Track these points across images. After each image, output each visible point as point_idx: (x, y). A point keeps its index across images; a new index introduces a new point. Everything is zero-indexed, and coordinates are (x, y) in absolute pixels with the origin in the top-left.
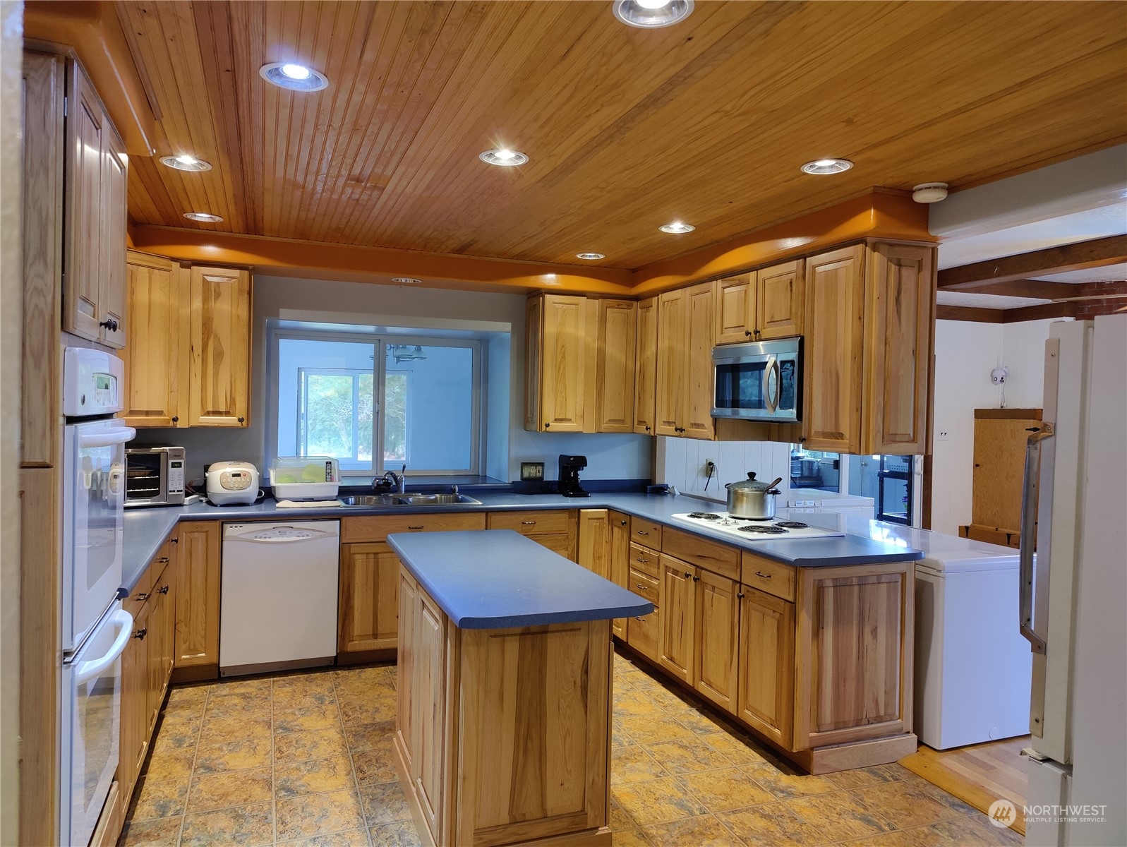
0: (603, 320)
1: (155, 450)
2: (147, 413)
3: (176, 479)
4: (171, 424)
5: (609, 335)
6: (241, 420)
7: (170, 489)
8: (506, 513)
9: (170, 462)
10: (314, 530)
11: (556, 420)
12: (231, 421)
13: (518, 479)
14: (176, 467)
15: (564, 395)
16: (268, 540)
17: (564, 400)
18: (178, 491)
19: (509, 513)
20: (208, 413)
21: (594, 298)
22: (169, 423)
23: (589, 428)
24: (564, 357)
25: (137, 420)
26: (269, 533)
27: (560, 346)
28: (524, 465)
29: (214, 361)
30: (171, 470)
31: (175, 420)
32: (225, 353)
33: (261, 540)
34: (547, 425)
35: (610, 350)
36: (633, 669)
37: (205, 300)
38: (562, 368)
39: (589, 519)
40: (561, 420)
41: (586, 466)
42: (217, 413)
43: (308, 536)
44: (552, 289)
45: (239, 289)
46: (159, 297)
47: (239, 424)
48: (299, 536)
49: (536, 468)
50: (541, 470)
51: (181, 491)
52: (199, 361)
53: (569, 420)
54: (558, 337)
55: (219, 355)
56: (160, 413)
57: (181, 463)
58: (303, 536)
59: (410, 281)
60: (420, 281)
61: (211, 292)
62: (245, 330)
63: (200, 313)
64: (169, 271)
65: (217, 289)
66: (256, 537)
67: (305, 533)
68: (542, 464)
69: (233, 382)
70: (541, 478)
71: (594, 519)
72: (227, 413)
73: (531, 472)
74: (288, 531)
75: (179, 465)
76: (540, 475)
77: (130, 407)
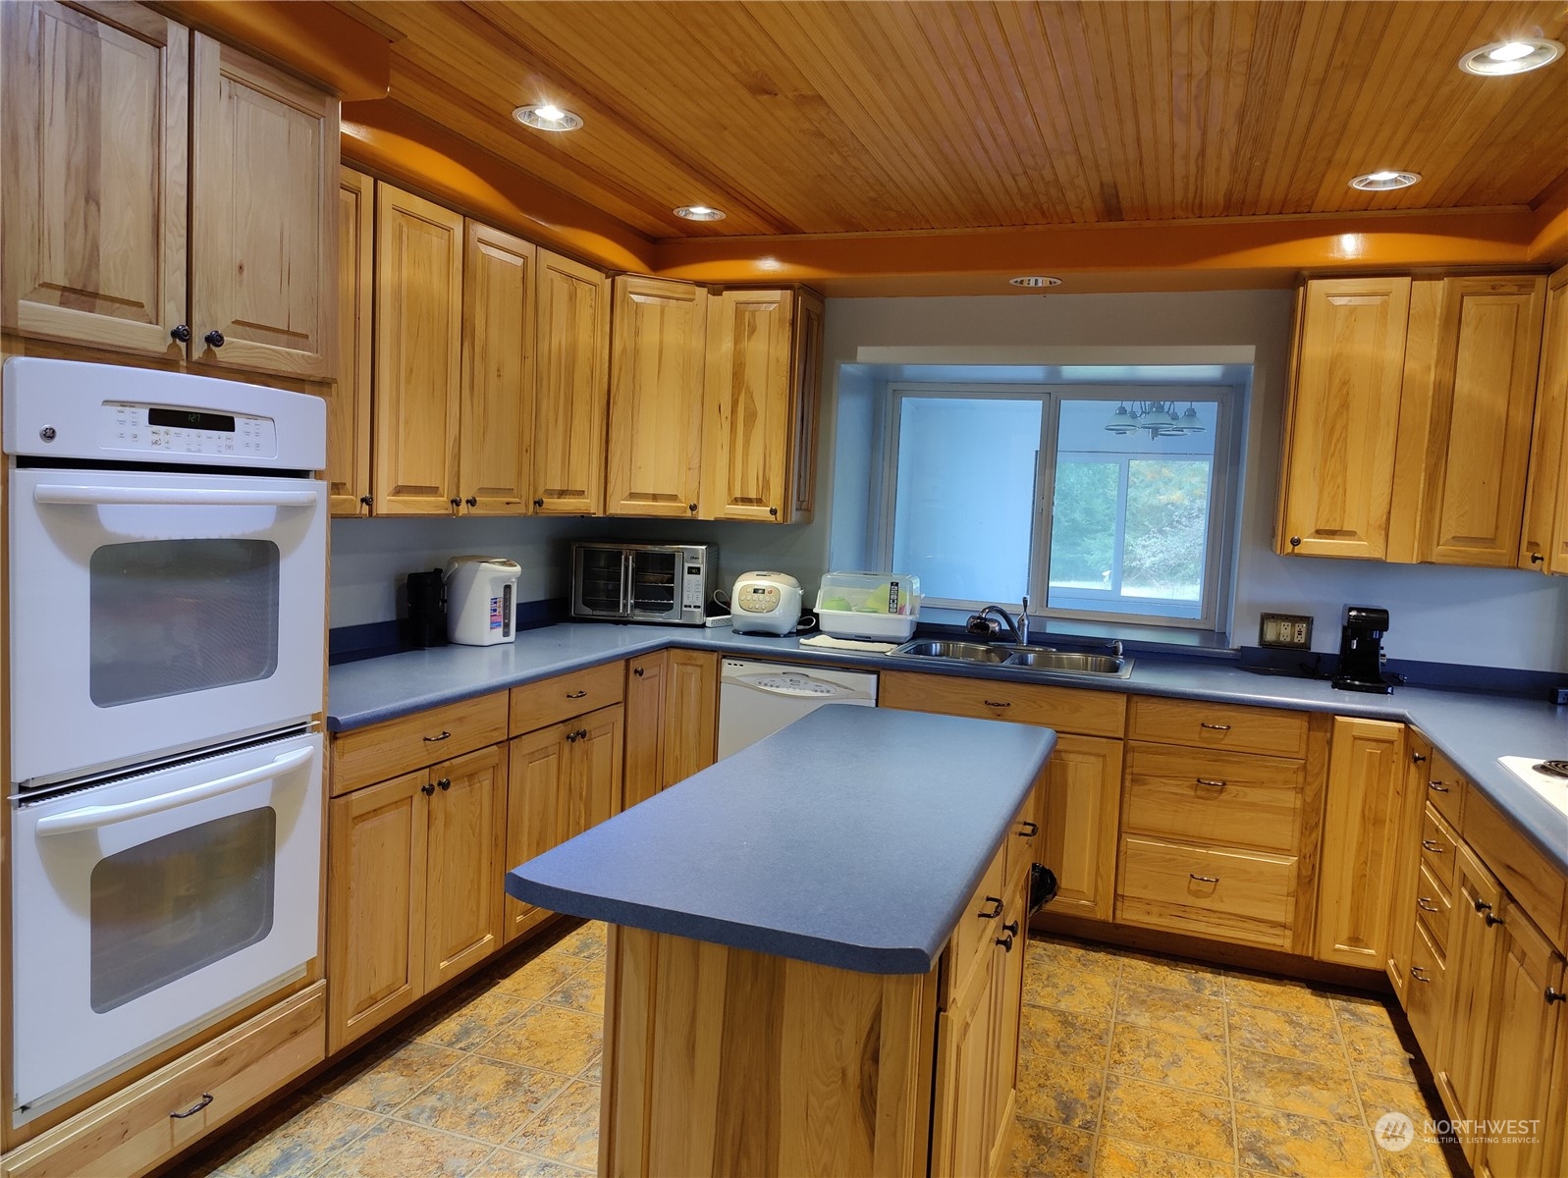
0: (1453, 322)
1: (668, 548)
2: (655, 497)
3: (692, 590)
4: (689, 514)
5: (1464, 355)
6: (773, 512)
7: (685, 603)
8: (1170, 702)
9: (687, 565)
10: (838, 685)
11: (1319, 533)
12: (760, 512)
13: (1253, 642)
14: (693, 573)
15: (1339, 481)
16: (774, 690)
17: (1341, 490)
18: (695, 607)
19: (1175, 702)
20: (736, 501)
21: (1430, 277)
22: (685, 512)
23: (1403, 550)
24: (1345, 405)
25: (639, 505)
26: (778, 680)
27: (1336, 381)
28: (1266, 618)
29: (745, 425)
30: (687, 576)
31: (693, 508)
32: (759, 413)
33: (765, 688)
34: (1296, 542)
35: (1464, 386)
36: (1400, 1077)
37: (737, 340)
38: (1338, 428)
39: (1355, 738)
40: (1332, 534)
41: (1386, 629)
42: (746, 501)
43: (828, 692)
44: (1326, 268)
45: (780, 319)
46: (674, 337)
47: (772, 518)
48: (816, 691)
49: (1293, 626)
50: (1304, 630)
51: (699, 607)
52: (727, 426)
53: (1351, 534)
54: (1333, 365)
55: (751, 417)
56: (673, 498)
57: (699, 569)
58: (822, 692)
59: (1042, 282)
60: (1059, 282)
61: (744, 325)
62: (784, 378)
63: (730, 357)
64: (692, 300)
65: (752, 321)
66: (760, 683)
67: (825, 687)
68: (1308, 620)
69: (767, 456)
70: (1307, 645)
71: (1369, 740)
72: (759, 502)
73: (1284, 632)
74: (803, 680)
75: (697, 571)
76: (1303, 641)
77: (630, 488)
